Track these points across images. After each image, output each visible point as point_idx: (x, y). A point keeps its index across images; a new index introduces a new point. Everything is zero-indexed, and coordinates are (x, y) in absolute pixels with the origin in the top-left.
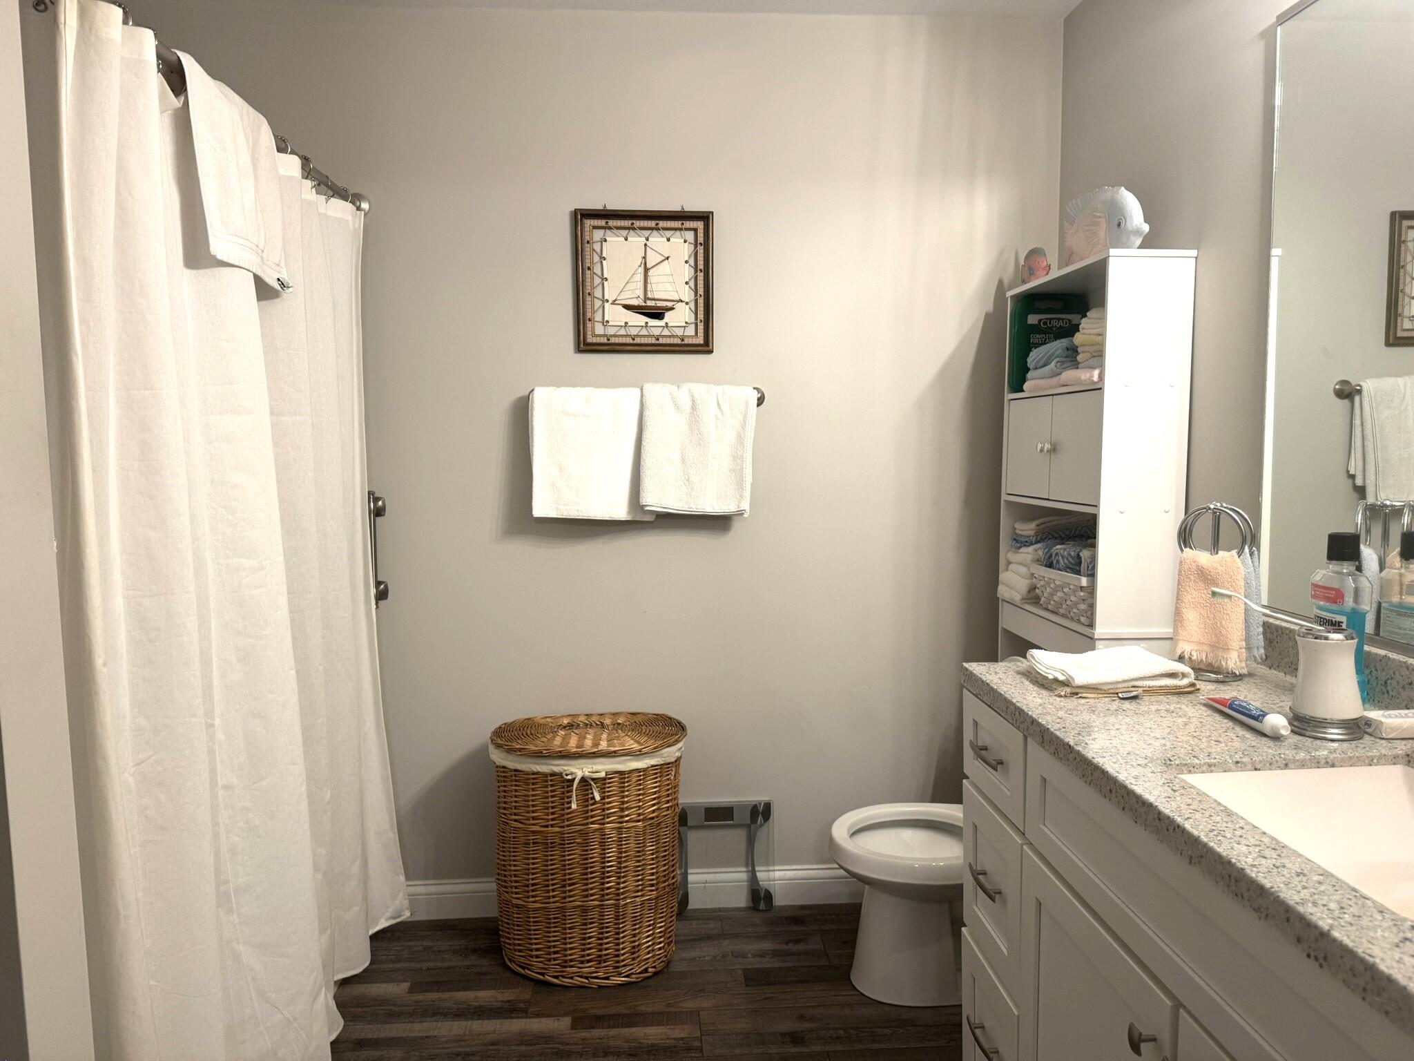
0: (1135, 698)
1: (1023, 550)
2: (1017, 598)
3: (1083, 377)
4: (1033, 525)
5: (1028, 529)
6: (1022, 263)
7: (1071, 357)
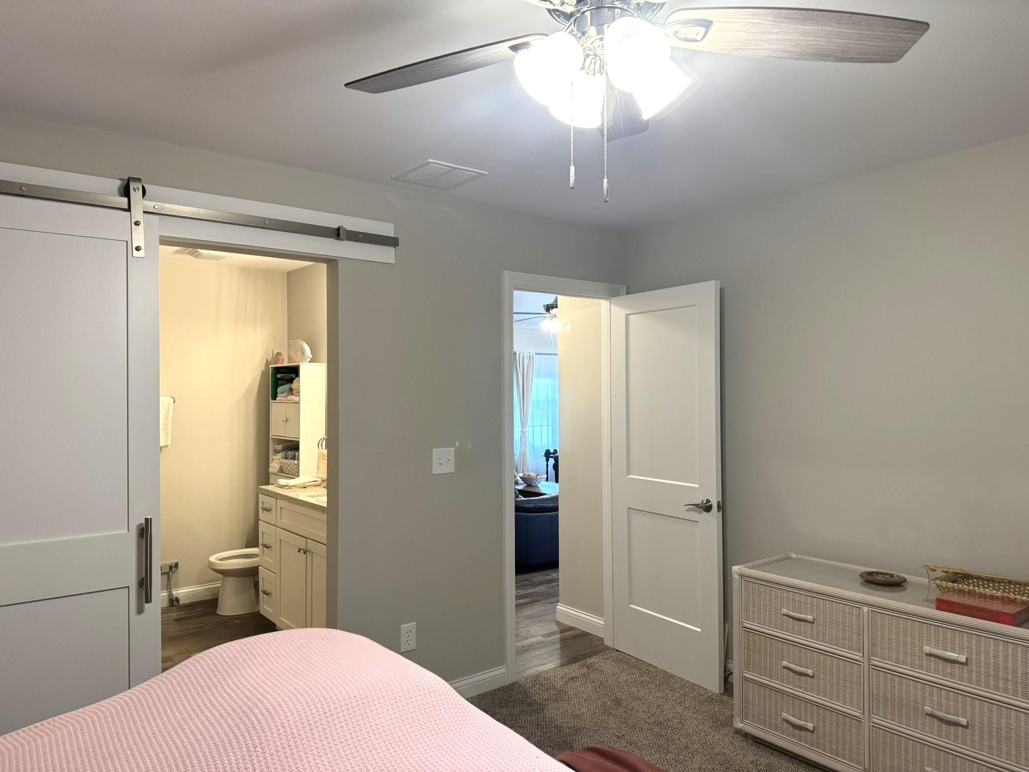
0: (305, 487)
1: (278, 454)
2: (276, 471)
3: (295, 399)
4: (281, 446)
5: (279, 447)
6: (275, 355)
7: (291, 391)
